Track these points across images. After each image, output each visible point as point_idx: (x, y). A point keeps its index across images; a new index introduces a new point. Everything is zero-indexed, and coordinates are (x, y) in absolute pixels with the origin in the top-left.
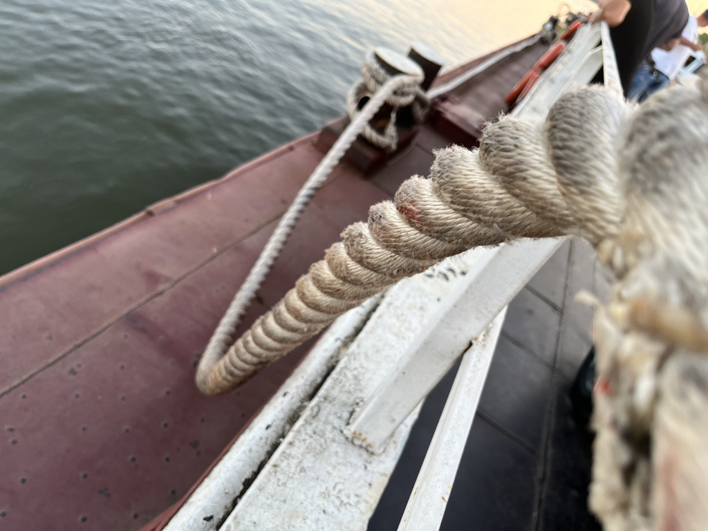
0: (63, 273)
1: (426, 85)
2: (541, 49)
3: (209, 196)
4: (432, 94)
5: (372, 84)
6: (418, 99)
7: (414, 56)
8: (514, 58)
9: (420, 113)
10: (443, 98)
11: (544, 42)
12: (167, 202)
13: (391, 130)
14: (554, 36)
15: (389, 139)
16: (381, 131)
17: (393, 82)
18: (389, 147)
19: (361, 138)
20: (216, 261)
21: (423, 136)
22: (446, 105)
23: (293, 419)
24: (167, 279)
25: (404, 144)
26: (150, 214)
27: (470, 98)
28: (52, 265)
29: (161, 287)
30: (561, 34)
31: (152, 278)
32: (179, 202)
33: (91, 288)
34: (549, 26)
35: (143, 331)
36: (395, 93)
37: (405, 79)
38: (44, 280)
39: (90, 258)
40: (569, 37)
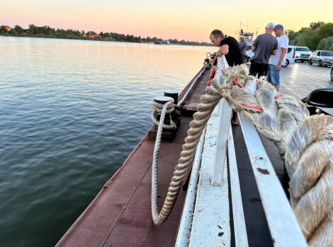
0: (89, 217)
1: (176, 102)
2: (208, 72)
3: (122, 172)
4: (179, 104)
5: (158, 110)
6: (175, 108)
7: (167, 95)
8: (200, 79)
9: (178, 112)
10: (183, 104)
11: (207, 69)
12: (109, 181)
13: (172, 122)
14: (210, 65)
15: (173, 125)
16: (169, 124)
17: (165, 106)
18: (174, 128)
19: (164, 130)
20: (137, 191)
21: (183, 120)
22: (185, 106)
23: (196, 189)
24: (124, 204)
25: (178, 125)
26: (106, 188)
27: (192, 100)
28: (85, 216)
29: (124, 208)
30: (212, 63)
31: (119, 206)
32: (113, 179)
33: (101, 218)
34: (206, 63)
35: (126, 223)
36: (167, 109)
37: (168, 103)
38: (84, 222)
39: (95, 209)
40: (215, 63)
